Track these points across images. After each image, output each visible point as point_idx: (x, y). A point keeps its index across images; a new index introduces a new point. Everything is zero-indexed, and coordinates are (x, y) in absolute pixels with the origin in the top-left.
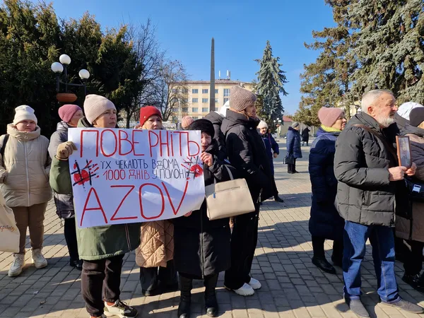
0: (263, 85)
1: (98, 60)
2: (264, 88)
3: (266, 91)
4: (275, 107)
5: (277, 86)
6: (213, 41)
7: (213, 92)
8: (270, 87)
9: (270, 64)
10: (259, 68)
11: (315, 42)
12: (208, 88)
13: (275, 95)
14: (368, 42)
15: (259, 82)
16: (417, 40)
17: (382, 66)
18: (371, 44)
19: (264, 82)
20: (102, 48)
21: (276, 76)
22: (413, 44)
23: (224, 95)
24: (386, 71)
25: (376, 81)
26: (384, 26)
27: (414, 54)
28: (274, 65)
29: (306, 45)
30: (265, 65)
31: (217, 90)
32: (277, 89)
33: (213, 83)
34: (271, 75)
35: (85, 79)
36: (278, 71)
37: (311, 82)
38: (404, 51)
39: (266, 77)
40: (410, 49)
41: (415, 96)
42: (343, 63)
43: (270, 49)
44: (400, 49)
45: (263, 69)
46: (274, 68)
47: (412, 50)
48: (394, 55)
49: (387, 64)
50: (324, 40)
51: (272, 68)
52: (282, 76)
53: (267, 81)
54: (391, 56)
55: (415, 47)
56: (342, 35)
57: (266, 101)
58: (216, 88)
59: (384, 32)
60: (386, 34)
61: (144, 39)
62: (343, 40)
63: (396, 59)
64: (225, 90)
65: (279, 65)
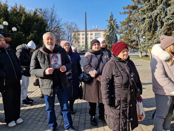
0: (109, 31)
1: (22, 23)
2: (110, 32)
3: (111, 33)
4: (114, 40)
5: (115, 31)
6: (86, 13)
7: (86, 35)
8: (112, 32)
9: (112, 22)
10: (108, 24)
11: (124, 11)
12: (84, 33)
13: (114, 35)
14: (142, 10)
15: (108, 30)
16: (162, 9)
17: (147, 21)
18: (143, 11)
19: (110, 29)
20: (23, 18)
21: (115, 27)
22: (161, 10)
23: (95, 36)
24: (149, 23)
25: (145, 27)
26: (149, 3)
27: (161, 15)
28: (114, 22)
29: (120, 13)
30: (110, 22)
31: (88, 34)
32: (116, 32)
33: (86, 31)
34: (113, 27)
35: (15, 31)
36: (116, 25)
37: (123, 29)
38: (157, 14)
39: (110, 28)
40: (159, 13)
41: (161, 33)
42: (134, 20)
43: (112, 15)
44: (155, 13)
45: (109, 24)
46: (114, 24)
47: (160, 13)
48: (152, 15)
49: (149, 20)
50: (128, 10)
51: (113, 24)
52: (118, 27)
53: (111, 29)
54: (151, 16)
55: (161, 12)
56: (134, 8)
57: (111, 38)
58: (88, 33)
59: (149, 5)
60: (149, 6)
61: (52, 13)
62: (135, 10)
63: (153, 17)
64: (95, 33)
65: (116, 22)
